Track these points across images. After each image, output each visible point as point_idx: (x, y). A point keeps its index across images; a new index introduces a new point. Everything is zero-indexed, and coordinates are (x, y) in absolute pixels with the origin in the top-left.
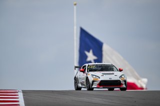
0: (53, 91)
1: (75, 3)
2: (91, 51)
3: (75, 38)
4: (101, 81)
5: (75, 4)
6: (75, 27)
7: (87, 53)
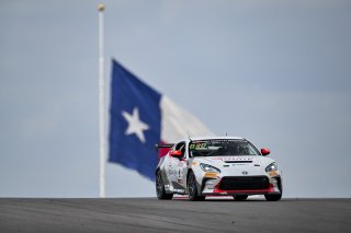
0: (52, 201)
1: (101, 6)
2: (136, 112)
3: (101, 83)
4: (224, 178)
5: (102, 9)
6: (101, 60)
7: (127, 116)
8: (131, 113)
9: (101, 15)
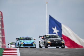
1: (47, 2)
2: (56, 28)
3: (47, 21)
5: (47, 3)
6: (47, 15)
8: (54, 28)
9: (47, 4)
